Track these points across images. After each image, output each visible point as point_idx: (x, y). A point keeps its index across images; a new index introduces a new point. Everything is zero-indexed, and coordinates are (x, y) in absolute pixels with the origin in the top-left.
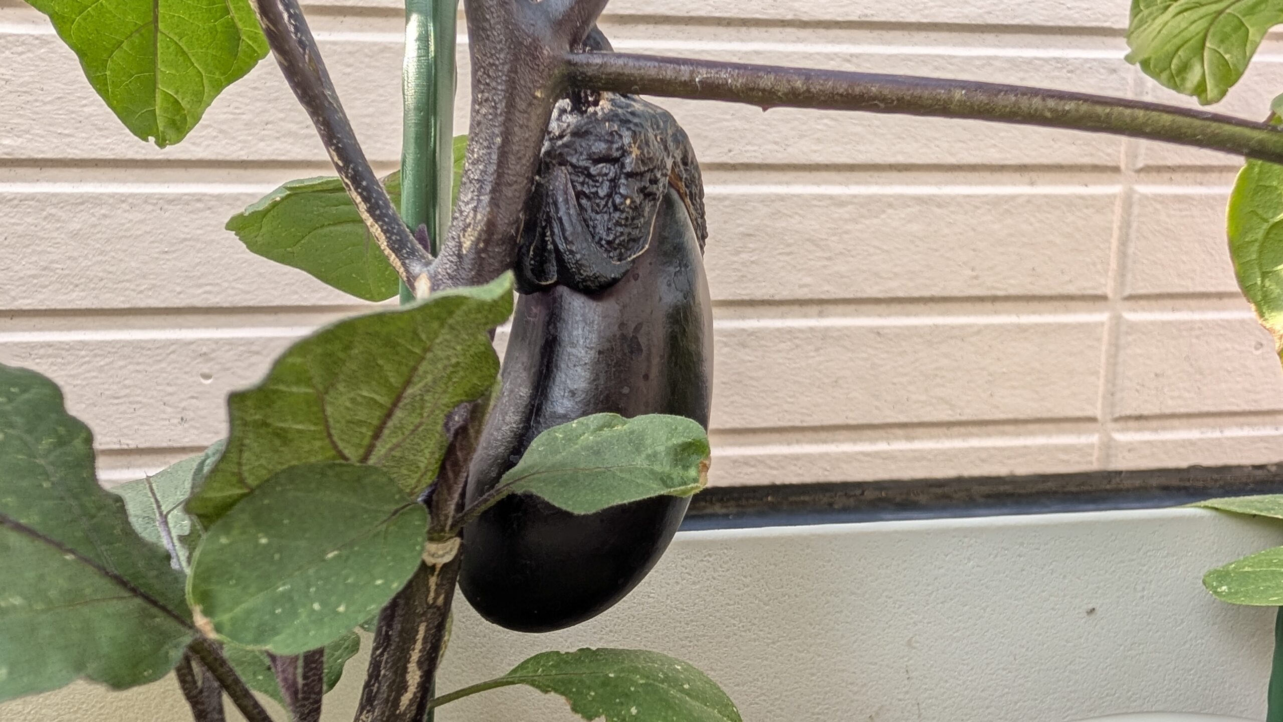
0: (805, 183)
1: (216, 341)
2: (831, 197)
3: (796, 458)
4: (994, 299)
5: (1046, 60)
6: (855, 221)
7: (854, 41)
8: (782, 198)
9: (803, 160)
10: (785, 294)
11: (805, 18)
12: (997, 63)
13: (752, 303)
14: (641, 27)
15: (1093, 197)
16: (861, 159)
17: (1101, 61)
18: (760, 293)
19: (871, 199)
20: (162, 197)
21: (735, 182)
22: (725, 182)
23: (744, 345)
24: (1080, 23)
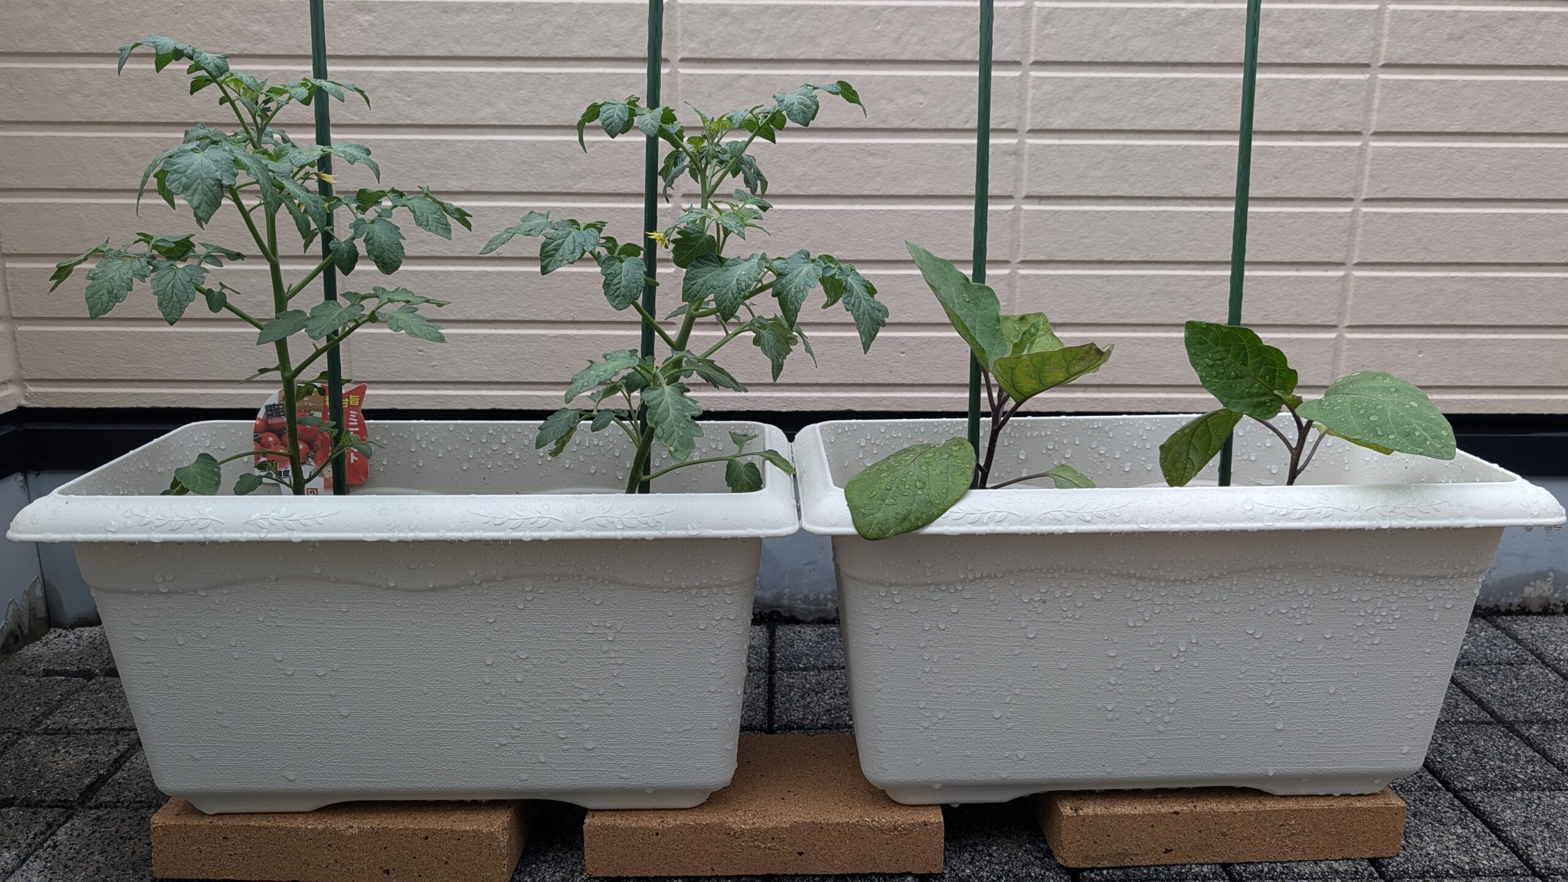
0: (1183, 269)
1: (909, 338)
2: (1195, 276)
3: (1171, 400)
4: (1276, 326)
5: (1306, 213)
6: (1205, 287)
7: (1210, 205)
8: (1171, 277)
9: (1183, 259)
10: (1170, 321)
11: (1187, 196)
12: (1281, 215)
13: (1154, 325)
14: (1110, 201)
15: (1329, 277)
16: (1211, 259)
17: (1334, 213)
18: (1157, 321)
19: (1215, 277)
20: (895, 276)
21: (1149, 269)
22: (1144, 269)
23: (1148, 345)
24: (1324, 196)
